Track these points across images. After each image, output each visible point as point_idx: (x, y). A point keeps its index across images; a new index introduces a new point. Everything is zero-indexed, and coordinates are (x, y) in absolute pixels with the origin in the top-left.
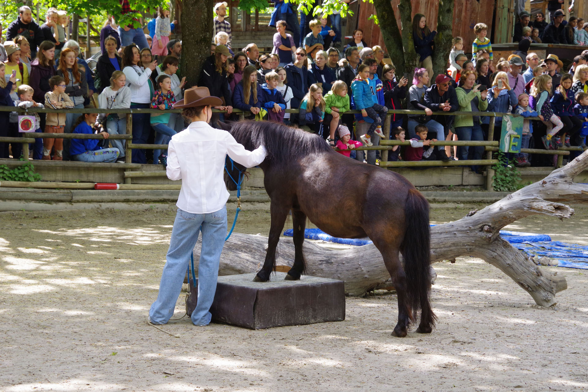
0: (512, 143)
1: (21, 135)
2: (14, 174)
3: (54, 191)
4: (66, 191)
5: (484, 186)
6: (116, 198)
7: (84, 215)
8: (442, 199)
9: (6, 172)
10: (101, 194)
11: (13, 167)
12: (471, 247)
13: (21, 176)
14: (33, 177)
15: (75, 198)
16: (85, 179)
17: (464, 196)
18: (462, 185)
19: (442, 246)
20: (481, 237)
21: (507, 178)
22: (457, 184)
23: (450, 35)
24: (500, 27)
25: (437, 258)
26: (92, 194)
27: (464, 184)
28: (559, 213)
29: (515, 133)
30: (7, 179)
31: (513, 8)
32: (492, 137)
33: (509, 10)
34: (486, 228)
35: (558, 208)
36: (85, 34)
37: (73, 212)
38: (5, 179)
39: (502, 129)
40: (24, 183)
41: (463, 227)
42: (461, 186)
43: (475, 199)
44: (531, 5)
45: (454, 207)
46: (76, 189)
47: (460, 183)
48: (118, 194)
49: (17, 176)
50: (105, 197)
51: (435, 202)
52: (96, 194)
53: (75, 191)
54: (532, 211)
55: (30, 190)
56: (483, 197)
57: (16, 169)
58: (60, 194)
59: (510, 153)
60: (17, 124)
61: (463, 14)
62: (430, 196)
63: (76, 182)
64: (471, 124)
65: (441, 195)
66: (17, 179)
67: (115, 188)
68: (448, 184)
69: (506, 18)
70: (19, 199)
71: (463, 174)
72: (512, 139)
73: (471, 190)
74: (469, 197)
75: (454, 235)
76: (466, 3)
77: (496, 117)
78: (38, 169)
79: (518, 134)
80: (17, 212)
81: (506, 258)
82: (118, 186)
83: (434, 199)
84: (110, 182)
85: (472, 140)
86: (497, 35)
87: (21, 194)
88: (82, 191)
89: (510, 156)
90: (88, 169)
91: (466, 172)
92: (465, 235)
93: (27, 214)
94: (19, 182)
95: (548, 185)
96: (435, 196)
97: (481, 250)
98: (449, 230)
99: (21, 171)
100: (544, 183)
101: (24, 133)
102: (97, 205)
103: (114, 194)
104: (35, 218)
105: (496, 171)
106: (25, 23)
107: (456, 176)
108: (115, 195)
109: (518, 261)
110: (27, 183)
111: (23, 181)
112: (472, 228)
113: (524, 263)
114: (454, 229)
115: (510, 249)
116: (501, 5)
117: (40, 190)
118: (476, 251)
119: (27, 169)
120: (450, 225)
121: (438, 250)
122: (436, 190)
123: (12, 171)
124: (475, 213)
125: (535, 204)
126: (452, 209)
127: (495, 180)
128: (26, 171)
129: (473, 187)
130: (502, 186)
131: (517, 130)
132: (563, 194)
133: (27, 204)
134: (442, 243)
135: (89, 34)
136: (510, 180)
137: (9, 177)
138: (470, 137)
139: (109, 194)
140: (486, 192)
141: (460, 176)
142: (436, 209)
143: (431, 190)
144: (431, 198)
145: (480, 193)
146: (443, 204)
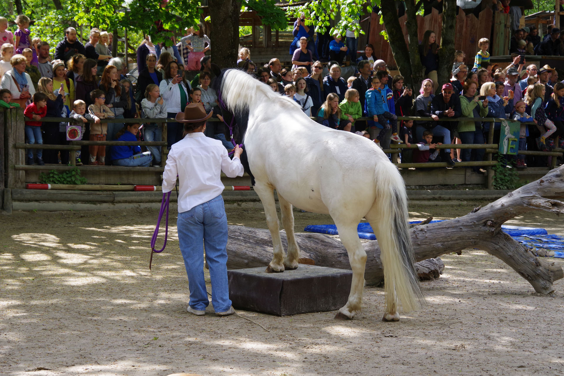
0: (510, 146)
1: (69, 142)
2: (63, 178)
3: (98, 193)
4: (108, 193)
5: (485, 185)
6: (153, 198)
7: (125, 214)
8: (447, 197)
9: (56, 176)
10: (141, 195)
11: (62, 172)
12: (476, 240)
13: (69, 179)
14: (80, 180)
15: (117, 199)
16: (126, 182)
17: (467, 194)
18: (465, 184)
19: (449, 240)
20: (485, 232)
21: (506, 178)
22: (461, 183)
23: (453, 49)
24: (497, 41)
25: (445, 251)
26: (132, 195)
27: (467, 183)
28: (555, 209)
29: (513, 137)
30: (56, 183)
31: (509, 24)
32: (492, 140)
33: (505, 26)
34: (489, 223)
35: (554, 205)
36: (123, 51)
37: (115, 212)
38: (55, 183)
39: (501, 133)
40: (72, 185)
41: (468, 222)
43: (477, 197)
44: (525, 20)
45: (458, 204)
46: (118, 191)
47: (463, 183)
48: (155, 195)
49: (65, 180)
50: (144, 198)
51: (441, 200)
52: (135, 195)
53: (117, 193)
54: (531, 207)
55: (77, 192)
56: (484, 195)
57: (65, 174)
58: (103, 195)
59: (509, 155)
60: (65, 133)
61: (464, 29)
62: (436, 194)
63: (117, 184)
64: (473, 129)
65: (446, 194)
66: (65, 182)
67: (153, 190)
68: (452, 183)
69: (503, 33)
70: (68, 200)
71: (465, 175)
72: (510, 142)
73: (473, 189)
74: (471, 195)
75: (460, 230)
76: (467, 20)
77: (495, 123)
78: (84, 173)
79: (515, 138)
80: (65, 212)
81: (508, 250)
82: (155, 187)
83: (440, 197)
84: (148, 184)
85: (474, 143)
86: (495, 48)
87: (69, 196)
88: (123, 192)
89: (508, 158)
90: (128, 173)
91: (469, 173)
92: (470, 229)
93: (75, 214)
94: (67, 185)
95: (546, 184)
96: (441, 194)
97: (485, 243)
98: (455, 225)
99: (69, 175)
100: (542, 182)
101: (71, 141)
102: (136, 205)
103: (151, 195)
104: (82, 217)
105: (495, 171)
106: (71, 43)
107: (460, 176)
108: (153, 196)
109: (519, 253)
110: (74, 185)
111: (70, 184)
112: (477, 223)
113: (524, 255)
114: (460, 224)
115: (511, 241)
116: (499, 21)
117: (86, 192)
118: (480, 244)
119: (74, 173)
120: (457, 221)
121: (446, 243)
122: (441, 189)
123: (61, 176)
124: (478, 209)
125: (533, 201)
126: (456, 206)
127: (495, 179)
128: (73, 175)
129: (476, 186)
130: (502, 185)
131: (514, 134)
132: (559, 191)
133: (74, 204)
134: (449, 236)
135: (127, 52)
136: (509, 179)
137: (58, 181)
138: (472, 141)
139: (147, 195)
140: (487, 191)
141: (463, 175)
142: (442, 206)
143: (437, 189)
144: (437, 196)
145: (481, 191)
146: (448, 202)
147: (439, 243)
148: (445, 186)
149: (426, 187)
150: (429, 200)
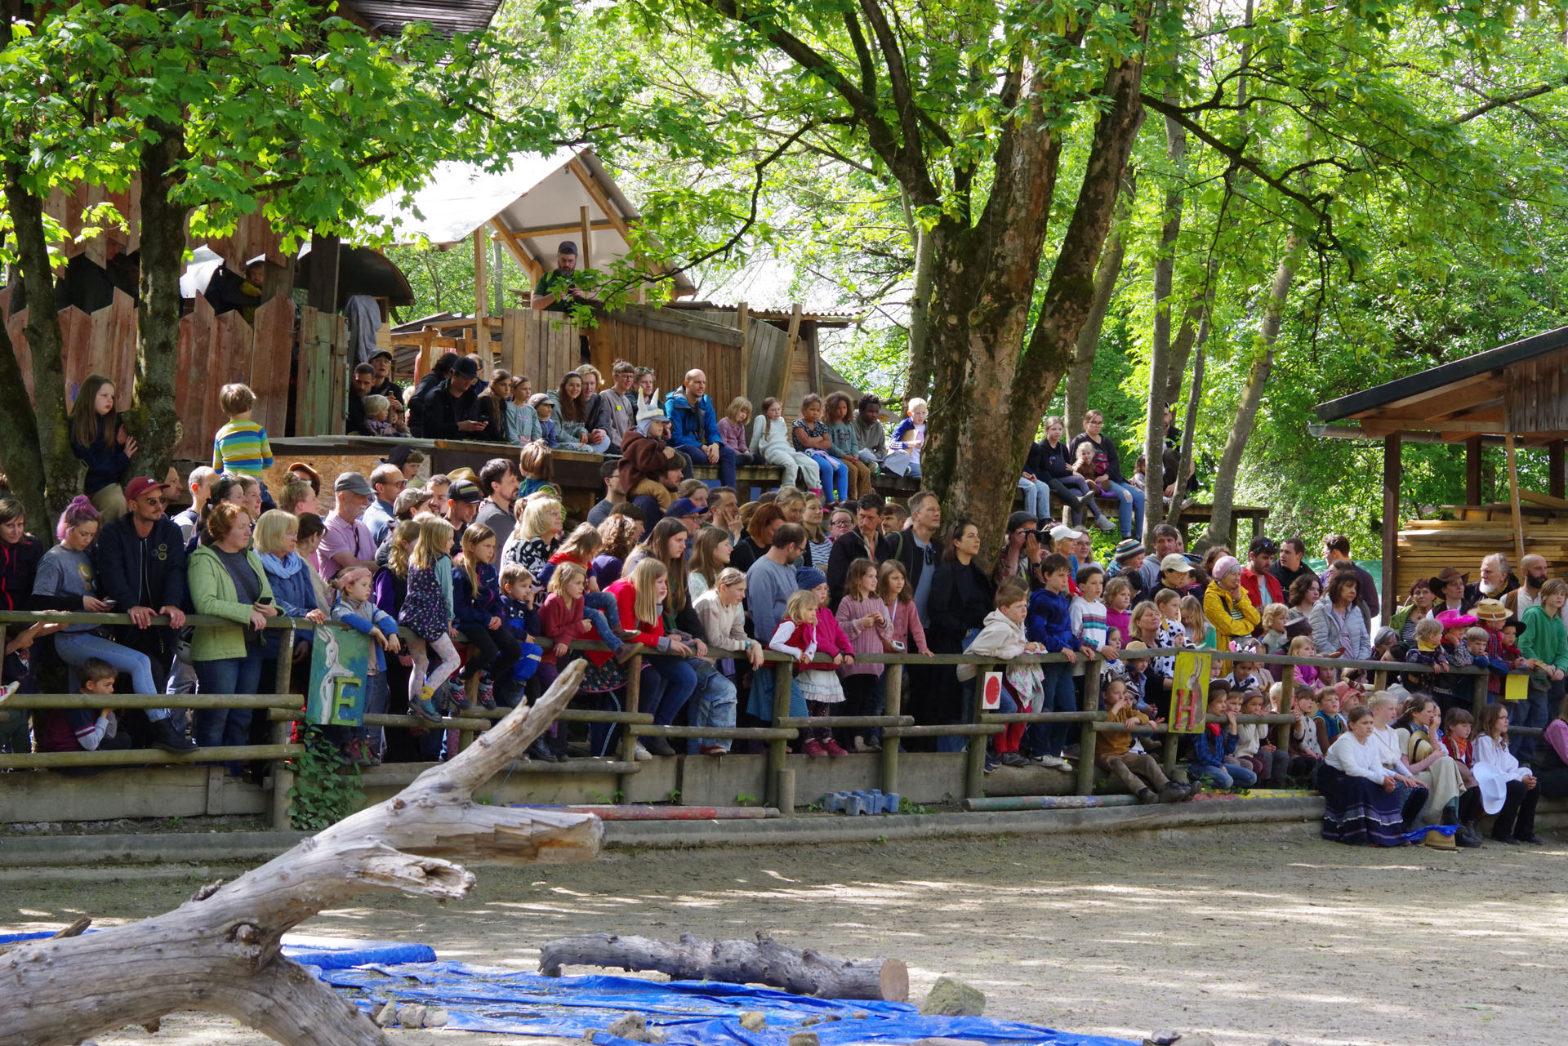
0: (340, 701)
5: (264, 818)
8: (151, 854)
12: (203, 985)
17: (209, 845)
18: (205, 815)
19: (122, 987)
20: (232, 959)
21: (328, 794)
22: (193, 813)
23: (170, 411)
24: (309, 394)
25: (108, 1021)
27: (211, 811)
28: (436, 886)
29: (349, 673)
31: (343, 345)
32: (287, 683)
33: (333, 349)
34: (244, 931)
35: (433, 873)
39: (313, 663)
41: (180, 930)
42: (203, 819)
43: (241, 852)
44: (393, 338)
45: (182, 875)
47: (200, 810)
51: (131, 864)
54: (367, 881)
56: (263, 846)
61: (212, 356)
62: (117, 847)
65: (147, 845)
68: (166, 812)
69: (327, 370)
71: (207, 786)
72: (341, 688)
73: (230, 830)
74: (224, 847)
75: (157, 955)
76: (219, 329)
79: (355, 676)
81: (298, 1011)
83: (128, 856)
86: (304, 414)
91: (218, 779)
92: (187, 953)
95: (411, 811)
96: (130, 847)
97: (231, 992)
98: (140, 941)
100: (400, 805)
105: (296, 774)
107: (190, 790)
109: (329, 1019)
112: (208, 932)
113: (346, 1024)
114: (156, 937)
115: (307, 986)
116: (312, 336)
118: (217, 995)
120: (147, 928)
121: (111, 997)
122: (133, 831)
124: (213, 891)
125: (374, 862)
126: (178, 881)
127: (296, 799)
129: (237, 819)
130: (315, 815)
131: (352, 664)
132: (447, 834)
134: (121, 976)
136: (335, 798)
140: (269, 834)
141: (200, 790)
142: (133, 883)
143: (120, 831)
144: (118, 853)
145: (253, 835)
146: (153, 870)
147: (91, 999)
148: (147, 822)
149: (85, 827)
150: (94, 864)
